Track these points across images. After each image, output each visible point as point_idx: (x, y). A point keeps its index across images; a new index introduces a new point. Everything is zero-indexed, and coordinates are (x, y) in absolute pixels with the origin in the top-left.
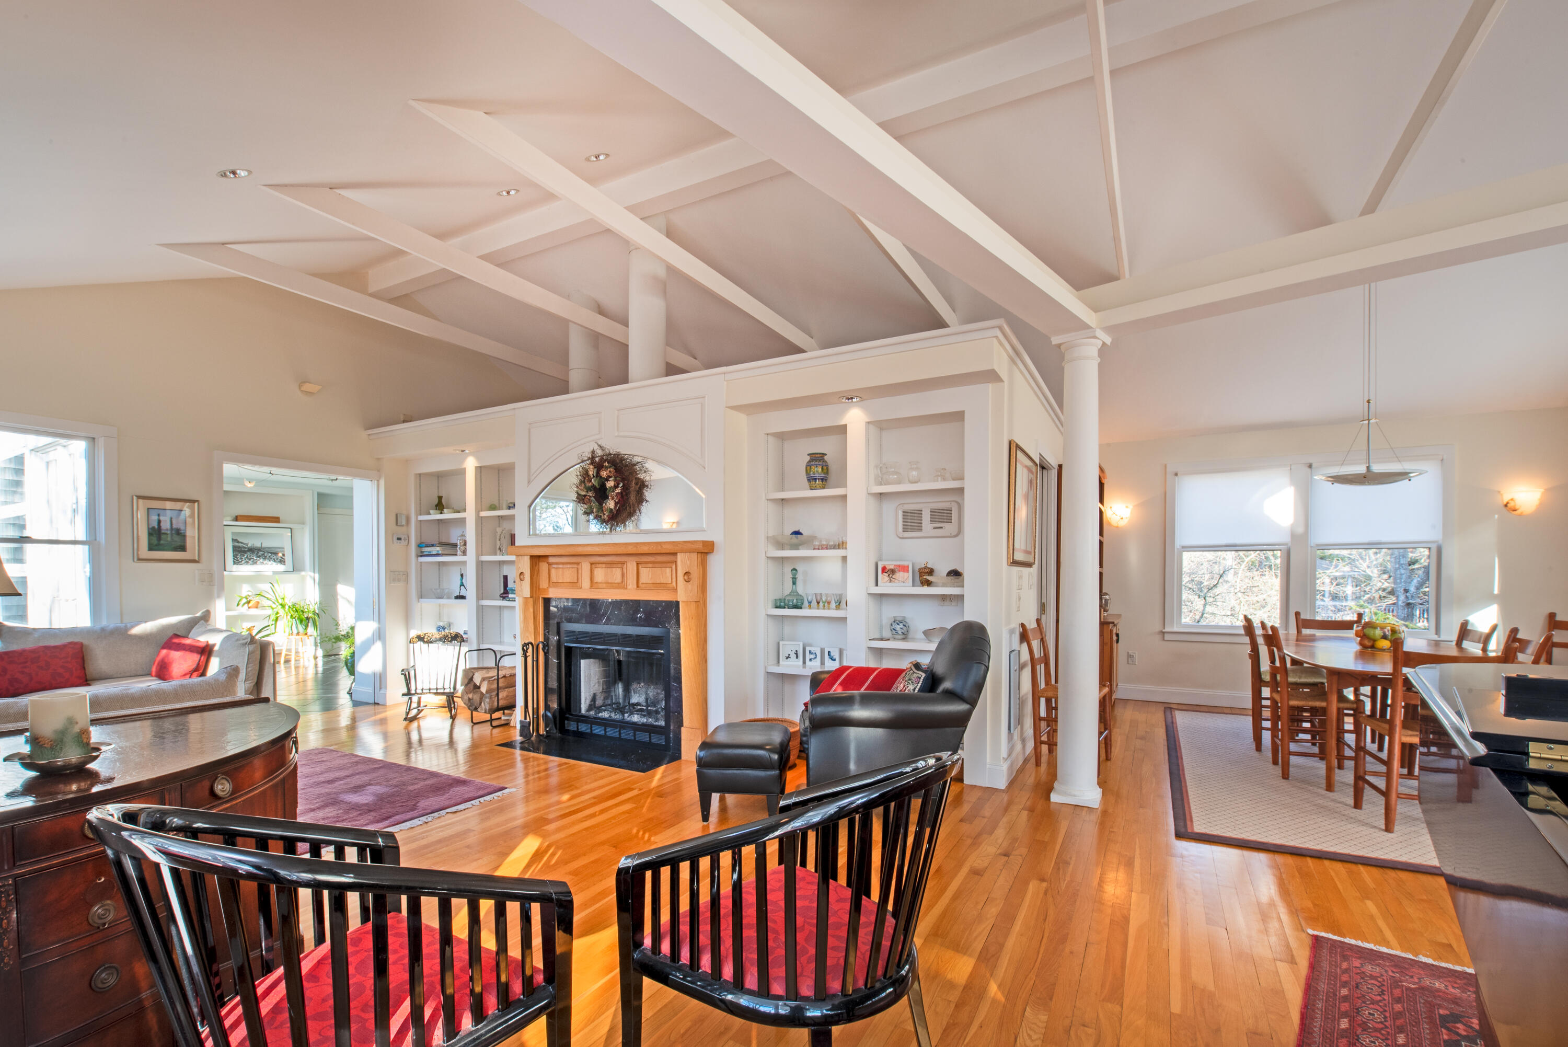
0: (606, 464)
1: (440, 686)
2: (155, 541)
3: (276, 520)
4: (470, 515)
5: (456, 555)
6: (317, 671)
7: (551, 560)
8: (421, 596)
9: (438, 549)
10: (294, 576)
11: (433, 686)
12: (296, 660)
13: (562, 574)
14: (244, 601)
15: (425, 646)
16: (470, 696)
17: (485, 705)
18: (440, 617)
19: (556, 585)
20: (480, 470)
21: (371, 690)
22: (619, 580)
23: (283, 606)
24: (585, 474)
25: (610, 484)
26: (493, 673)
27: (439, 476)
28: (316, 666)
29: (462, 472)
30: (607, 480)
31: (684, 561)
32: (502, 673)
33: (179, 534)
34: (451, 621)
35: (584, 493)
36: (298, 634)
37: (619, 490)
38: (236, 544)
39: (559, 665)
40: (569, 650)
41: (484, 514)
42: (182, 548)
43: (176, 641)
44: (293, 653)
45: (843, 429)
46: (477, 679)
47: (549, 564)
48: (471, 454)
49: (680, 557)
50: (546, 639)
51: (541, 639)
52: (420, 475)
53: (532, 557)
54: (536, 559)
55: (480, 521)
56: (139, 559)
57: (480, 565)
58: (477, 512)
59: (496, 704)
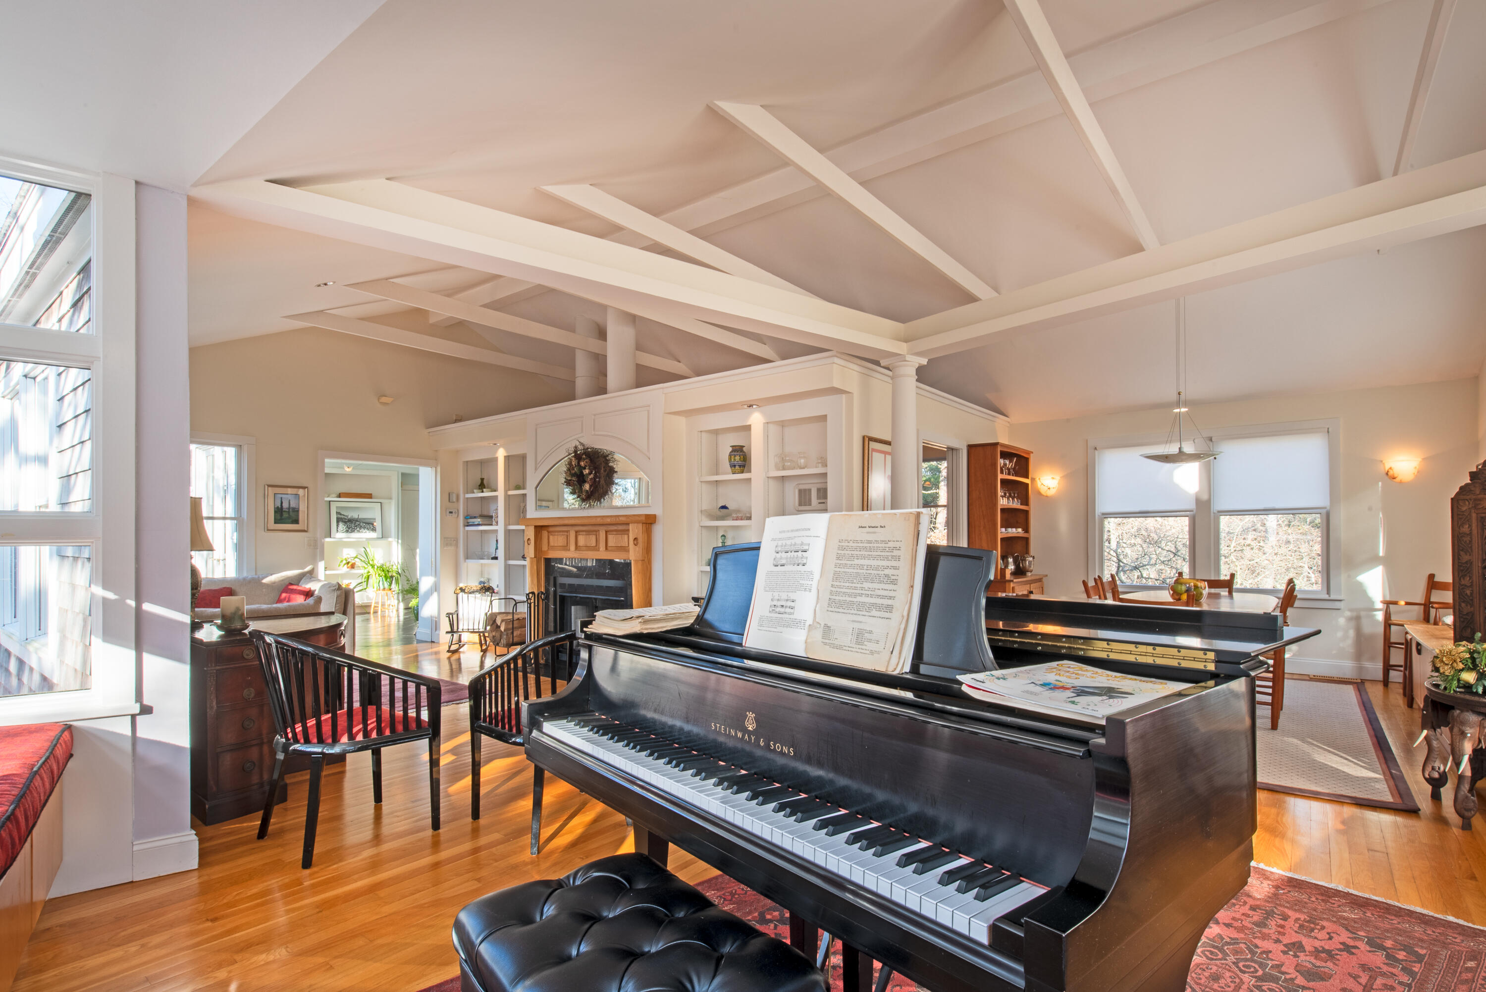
0: (584, 456)
1: (476, 627)
2: (279, 517)
3: (369, 496)
4: (500, 493)
5: (492, 525)
6: (399, 619)
7: (551, 529)
8: (467, 557)
9: (479, 520)
10: (383, 542)
11: (471, 627)
12: (382, 612)
13: (557, 540)
14: (345, 562)
15: (465, 596)
16: (494, 634)
17: (503, 641)
18: (482, 574)
19: (554, 548)
20: (508, 458)
21: (429, 632)
22: (594, 544)
23: (373, 566)
24: (570, 463)
25: (586, 471)
26: (510, 617)
27: (482, 463)
28: (398, 616)
29: (495, 460)
30: (585, 468)
31: (635, 530)
32: (516, 617)
33: (296, 511)
34: (490, 577)
35: (569, 478)
36: (384, 589)
37: (592, 476)
38: (339, 516)
39: (555, 609)
40: (563, 599)
41: (511, 493)
42: (296, 521)
43: (291, 587)
44: (380, 606)
45: (748, 428)
46: (498, 622)
47: (548, 532)
48: (501, 446)
49: (631, 527)
50: (547, 590)
51: (543, 590)
52: (467, 462)
53: (536, 527)
54: (539, 529)
55: (508, 498)
56: (268, 530)
57: (508, 533)
58: (506, 491)
59: (511, 640)
